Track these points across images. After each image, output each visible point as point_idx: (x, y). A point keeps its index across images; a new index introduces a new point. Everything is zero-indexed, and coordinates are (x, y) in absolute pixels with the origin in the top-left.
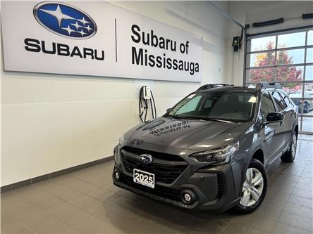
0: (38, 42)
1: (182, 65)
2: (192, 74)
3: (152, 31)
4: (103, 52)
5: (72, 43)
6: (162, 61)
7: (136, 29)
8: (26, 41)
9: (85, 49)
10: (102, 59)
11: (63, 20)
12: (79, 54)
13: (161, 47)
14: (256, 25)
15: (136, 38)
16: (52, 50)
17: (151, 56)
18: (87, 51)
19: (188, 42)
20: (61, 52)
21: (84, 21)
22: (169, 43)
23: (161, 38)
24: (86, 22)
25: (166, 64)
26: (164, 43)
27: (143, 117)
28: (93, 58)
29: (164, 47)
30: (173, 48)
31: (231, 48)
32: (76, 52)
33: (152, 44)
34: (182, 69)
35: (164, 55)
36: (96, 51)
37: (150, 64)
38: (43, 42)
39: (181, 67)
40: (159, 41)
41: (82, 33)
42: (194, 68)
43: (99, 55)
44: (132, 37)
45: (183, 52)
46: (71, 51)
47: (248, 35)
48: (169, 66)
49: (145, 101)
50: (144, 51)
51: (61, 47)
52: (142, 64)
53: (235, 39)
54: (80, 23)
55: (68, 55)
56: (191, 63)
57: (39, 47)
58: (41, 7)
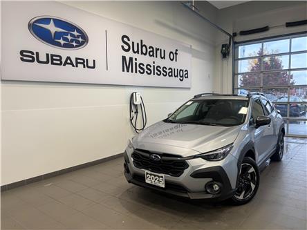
0: (33, 53)
1: (171, 72)
2: (181, 80)
3: (142, 41)
4: (94, 61)
5: (64, 53)
6: (152, 69)
7: (125, 39)
8: (22, 52)
9: (77, 59)
10: (94, 67)
11: (56, 32)
12: (71, 63)
13: (151, 56)
14: (243, 33)
15: (126, 47)
16: (46, 60)
17: (140, 64)
18: (79, 61)
19: (177, 50)
20: (55, 62)
21: (76, 33)
22: (159, 52)
23: (150, 47)
24: (78, 34)
25: (156, 71)
26: (153, 52)
27: (133, 121)
28: (84, 67)
29: (153, 55)
30: (163, 56)
31: (220, 55)
32: (69, 61)
33: (142, 53)
34: (172, 76)
35: (154, 63)
36: (87, 60)
37: (139, 71)
38: (37, 53)
39: (170, 74)
40: (149, 50)
41: (74, 44)
42: (183, 75)
43: (91, 64)
44: (122, 47)
45: (172, 60)
46: (63, 61)
47: (235, 43)
48: (159, 73)
49: (136, 106)
50: (134, 60)
51: (54, 58)
52: (132, 72)
53: (223, 46)
54: (72, 35)
55: (60, 64)
56: (181, 70)
57: (33, 58)
58: (35, 22)
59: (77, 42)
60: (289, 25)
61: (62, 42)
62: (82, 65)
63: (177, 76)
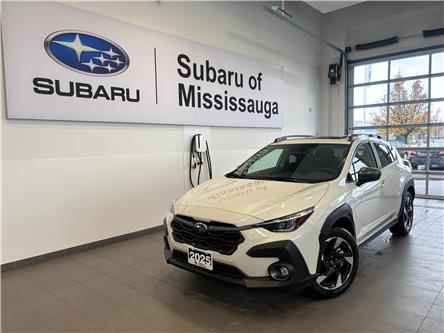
0: (51, 82)
1: (253, 105)
2: (268, 117)
3: (207, 62)
4: (138, 91)
5: (95, 81)
6: (223, 101)
7: (183, 60)
8: (35, 81)
9: (113, 89)
10: (137, 100)
11: (83, 52)
12: (105, 95)
13: (221, 83)
14: (360, 47)
15: (185, 71)
16: (69, 91)
17: (206, 95)
18: (116, 91)
19: (260, 74)
20: (81, 93)
21: (111, 53)
22: (233, 77)
23: (220, 71)
25: (229, 105)
26: (224, 77)
28: (124, 100)
29: (225, 82)
30: (239, 83)
31: (327, 80)
32: (101, 92)
33: (208, 79)
34: (253, 111)
35: (226, 92)
36: (128, 90)
37: (204, 105)
38: (57, 82)
39: (251, 108)
40: (218, 75)
41: (109, 68)
42: (270, 110)
43: (133, 96)
44: (179, 70)
46: (94, 91)
47: (349, 62)
48: (233, 107)
49: (199, 154)
50: (196, 88)
51: (81, 87)
52: (193, 105)
53: (331, 67)
54: (106, 56)
55: (90, 96)
56: (267, 103)
57: (51, 88)
58: (55, 38)
59: (113, 65)
60: (427, 34)
61: (92, 65)
62: (121, 98)
63: (261, 111)
